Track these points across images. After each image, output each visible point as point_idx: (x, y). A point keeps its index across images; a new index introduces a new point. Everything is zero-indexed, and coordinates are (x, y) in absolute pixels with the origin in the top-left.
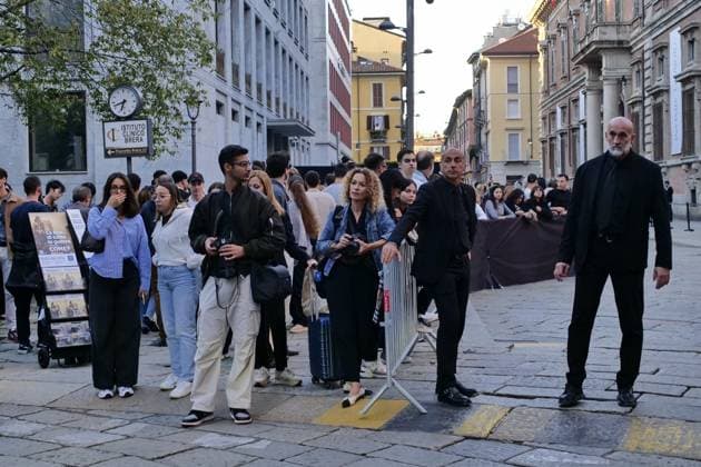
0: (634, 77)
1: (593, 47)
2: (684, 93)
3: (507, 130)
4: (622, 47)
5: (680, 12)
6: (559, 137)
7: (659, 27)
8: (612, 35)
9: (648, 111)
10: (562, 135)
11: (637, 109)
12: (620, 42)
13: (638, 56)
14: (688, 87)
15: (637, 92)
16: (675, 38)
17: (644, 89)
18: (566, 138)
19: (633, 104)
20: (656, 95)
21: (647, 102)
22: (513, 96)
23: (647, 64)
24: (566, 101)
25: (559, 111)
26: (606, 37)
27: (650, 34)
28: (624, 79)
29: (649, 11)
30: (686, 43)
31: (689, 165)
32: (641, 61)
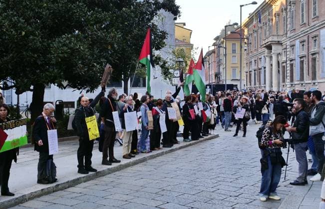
0: (283, 54)
1: (269, 43)
2: (301, 61)
3: (232, 67)
4: (279, 43)
5: (299, 35)
6: (253, 71)
7: (292, 38)
8: (276, 39)
9: (288, 65)
10: (254, 71)
11: (284, 64)
12: (279, 42)
13: (284, 47)
14: (302, 59)
15: (284, 59)
16: (297, 43)
17: (287, 58)
18: (256, 72)
19: (283, 63)
20: (291, 61)
21: (288, 62)
22: (234, 55)
23: (288, 50)
24: (256, 58)
25: (253, 61)
26: (273, 40)
27: (289, 40)
28: (279, 54)
29: (289, 32)
30: (301, 45)
31: (302, 84)
32: (286, 49)
